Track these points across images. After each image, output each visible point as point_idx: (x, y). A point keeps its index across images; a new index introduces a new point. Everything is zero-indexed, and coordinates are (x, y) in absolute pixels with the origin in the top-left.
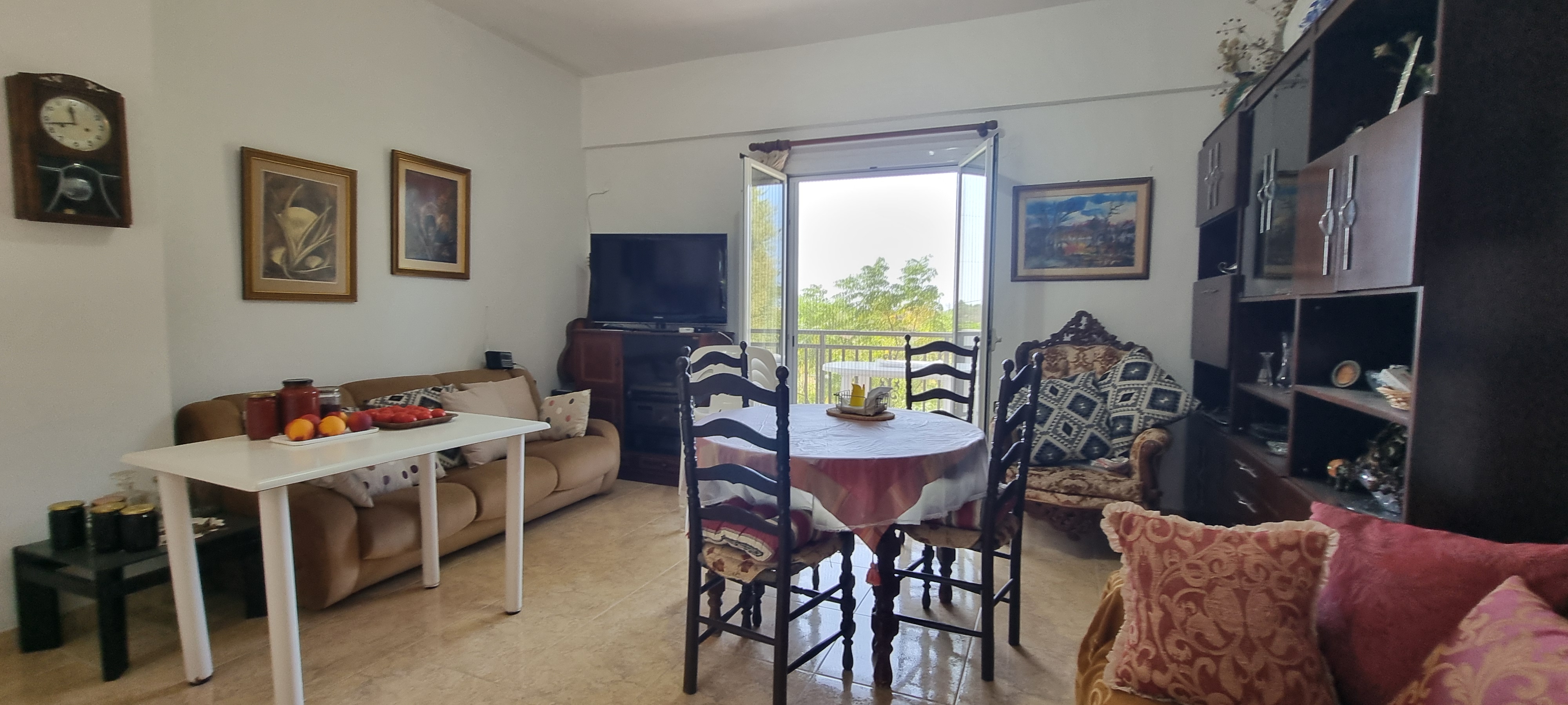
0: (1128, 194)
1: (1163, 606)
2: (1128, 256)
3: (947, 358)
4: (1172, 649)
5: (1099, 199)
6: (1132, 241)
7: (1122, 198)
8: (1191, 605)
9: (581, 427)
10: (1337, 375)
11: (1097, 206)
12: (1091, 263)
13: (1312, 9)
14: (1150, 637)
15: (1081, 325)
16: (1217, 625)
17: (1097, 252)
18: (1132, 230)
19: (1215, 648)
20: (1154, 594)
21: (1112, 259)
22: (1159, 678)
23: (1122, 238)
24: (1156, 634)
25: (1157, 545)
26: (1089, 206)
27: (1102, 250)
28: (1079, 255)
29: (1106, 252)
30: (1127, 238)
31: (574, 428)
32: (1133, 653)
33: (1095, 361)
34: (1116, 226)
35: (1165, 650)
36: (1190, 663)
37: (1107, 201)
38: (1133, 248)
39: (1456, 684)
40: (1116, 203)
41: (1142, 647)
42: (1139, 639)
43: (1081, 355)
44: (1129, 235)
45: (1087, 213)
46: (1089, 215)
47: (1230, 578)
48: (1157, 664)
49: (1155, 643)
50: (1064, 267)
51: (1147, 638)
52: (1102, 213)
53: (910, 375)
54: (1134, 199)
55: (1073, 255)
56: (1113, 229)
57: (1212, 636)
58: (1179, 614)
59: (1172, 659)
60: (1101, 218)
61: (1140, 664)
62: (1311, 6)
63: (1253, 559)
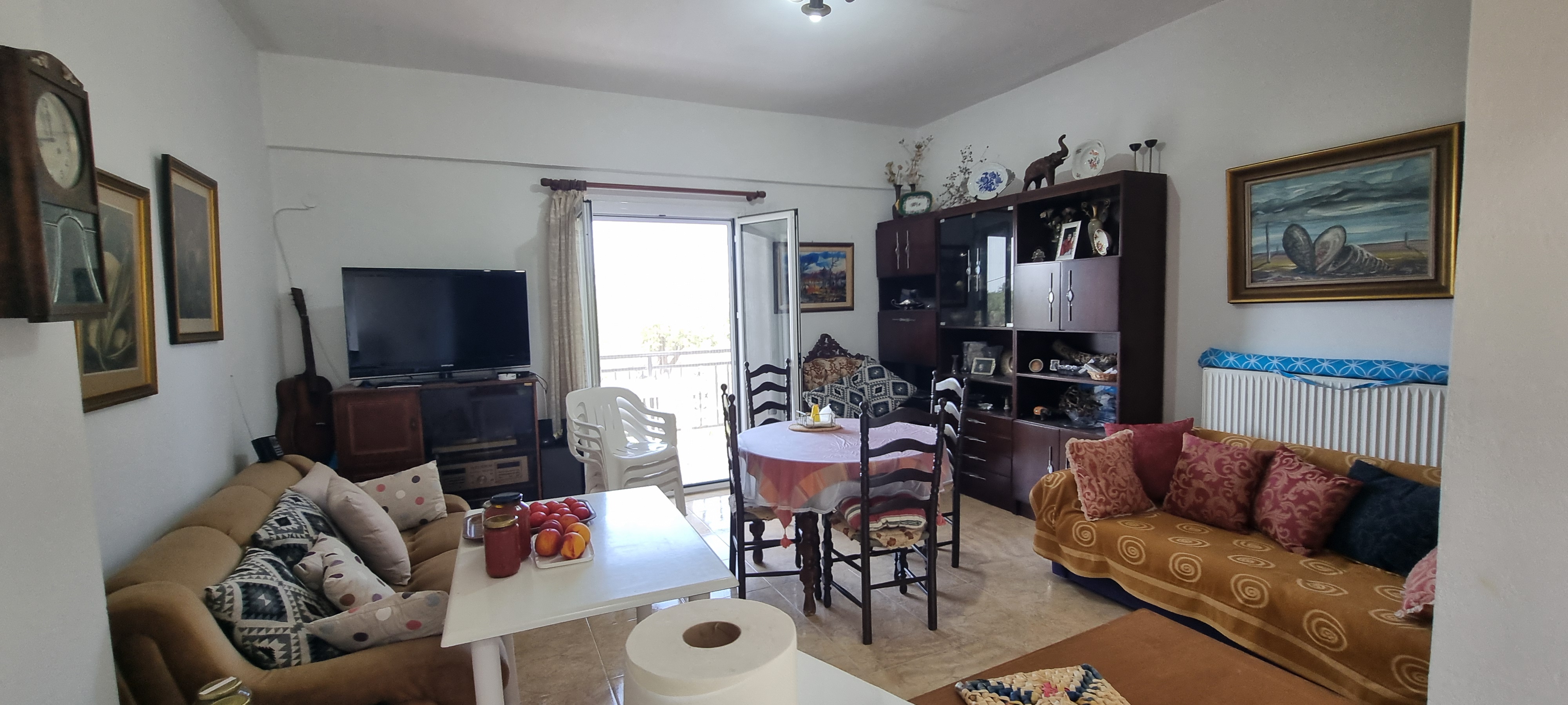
0: (841, 253)
1: (1105, 478)
2: (843, 295)
3: (769, 377)
4: (1111, 494)
5: (826, 255)
6: (845, 285)
7: (838, 256)
8: (1114, 474)
9: (441, 506)
10: (1031, 366)
11: (825, 260)
12: (823, 300)
13: (984, 176)
14: (1102, 493)
15: (825, 343)
16: (1122, 478)
17: (826, 292)
18: (844, 278)
19: (1124, 488)
20: (1099, 474)
21: (834, 297)
22: (1108, 508)
23: (839, 282)
24: (1104, 491)
25: (1093, 453)
26: (821, 260)
27: (829, 291)
28: (816, 294)
29: (831, 292)
30: (842, 283)
31: (434, 509)
32: (1094, 503)
33: (841, 368)
34: (836, 275)
35: (1109, 495)
36: (1118, 497)
37: (830, 257)
38: (845, 290)
39: (1201, 469)
40: (835, 259)
41: (1098, 498)
42: (1096, 495)
43: (833, 365)
44: (843, 281)
45: (818, 265)
46: (820, 266)
47: (1119, 459)
48: (1107, 503)
49: (1105, 496)
50: (808, 302)
51: (1100, 494)
52: (828, 265)
53: (751, 393)
54: (844, 257)
55: (812, 294)
56: (834, 277)
57: (1123, 483)
58: (1110, 479)
59: (1113, 498)
60: (827, 269)
61: (1100, 506)
62: (984, 174)
63: (1121, 449)
